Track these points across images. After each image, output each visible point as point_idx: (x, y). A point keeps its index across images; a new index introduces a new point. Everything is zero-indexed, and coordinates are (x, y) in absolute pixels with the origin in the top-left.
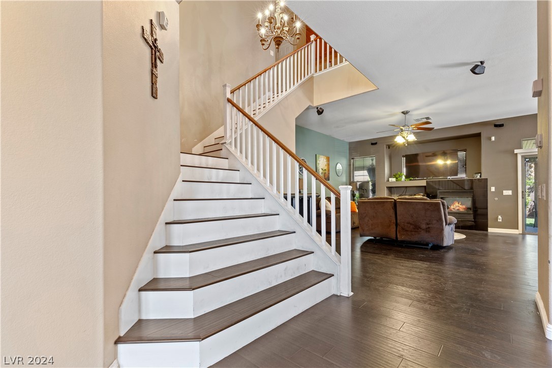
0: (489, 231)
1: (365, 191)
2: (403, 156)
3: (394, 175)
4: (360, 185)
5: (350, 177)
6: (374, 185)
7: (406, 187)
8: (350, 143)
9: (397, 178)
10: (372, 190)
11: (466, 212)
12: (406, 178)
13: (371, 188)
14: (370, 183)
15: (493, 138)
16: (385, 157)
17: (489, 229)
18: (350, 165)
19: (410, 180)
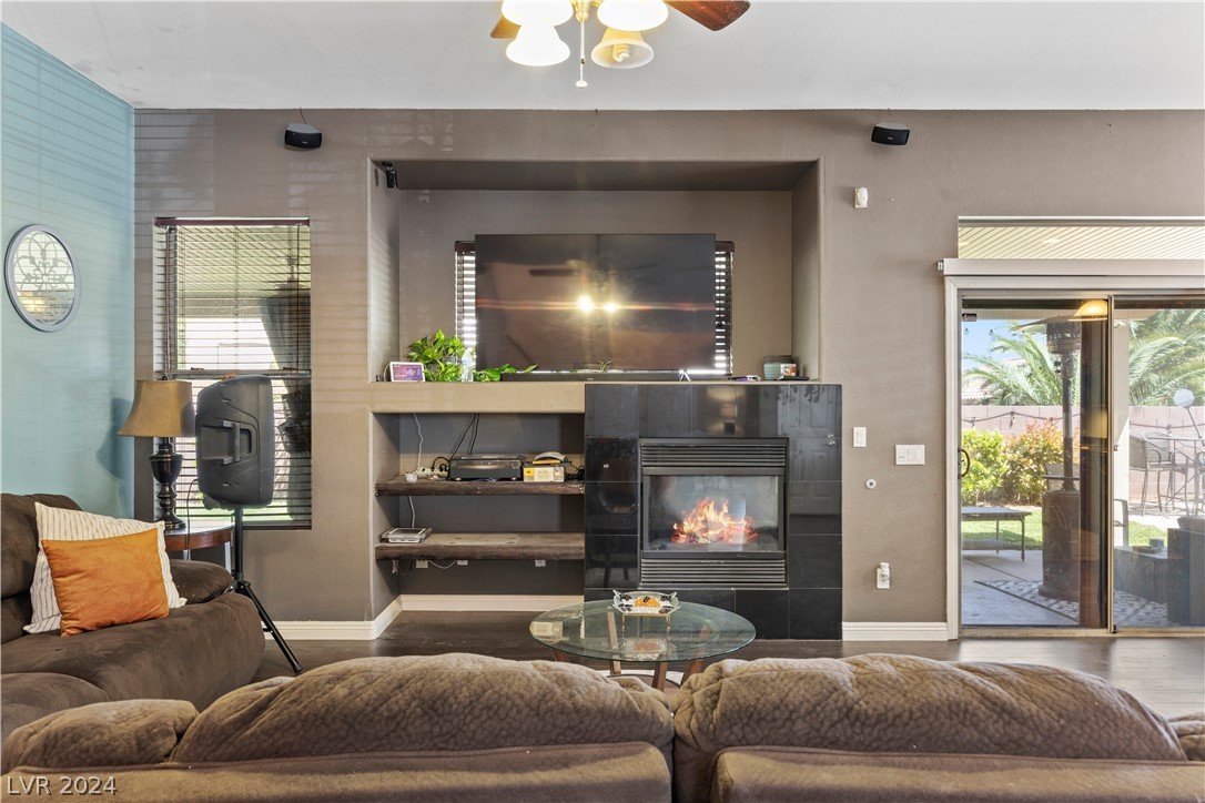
0: (846, 637)
1: (240, 440)
2: (463, 248)
3: (413, 347)
4: (206, 395)
5: (143, 342)
6: (301, 400)
7: (475, 417)
8: (148, 120)
9: (431, 363)
10: (288, 430)
11: (755, 549)
12: (482, 364)
13: (280, 414)
14: (279, 388)
15: (863, 196)
16: (370, 241)
17: (844, 624)
18: (143, 266)
19: (504, 378)
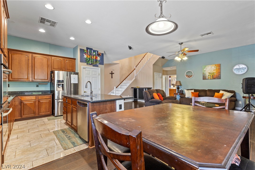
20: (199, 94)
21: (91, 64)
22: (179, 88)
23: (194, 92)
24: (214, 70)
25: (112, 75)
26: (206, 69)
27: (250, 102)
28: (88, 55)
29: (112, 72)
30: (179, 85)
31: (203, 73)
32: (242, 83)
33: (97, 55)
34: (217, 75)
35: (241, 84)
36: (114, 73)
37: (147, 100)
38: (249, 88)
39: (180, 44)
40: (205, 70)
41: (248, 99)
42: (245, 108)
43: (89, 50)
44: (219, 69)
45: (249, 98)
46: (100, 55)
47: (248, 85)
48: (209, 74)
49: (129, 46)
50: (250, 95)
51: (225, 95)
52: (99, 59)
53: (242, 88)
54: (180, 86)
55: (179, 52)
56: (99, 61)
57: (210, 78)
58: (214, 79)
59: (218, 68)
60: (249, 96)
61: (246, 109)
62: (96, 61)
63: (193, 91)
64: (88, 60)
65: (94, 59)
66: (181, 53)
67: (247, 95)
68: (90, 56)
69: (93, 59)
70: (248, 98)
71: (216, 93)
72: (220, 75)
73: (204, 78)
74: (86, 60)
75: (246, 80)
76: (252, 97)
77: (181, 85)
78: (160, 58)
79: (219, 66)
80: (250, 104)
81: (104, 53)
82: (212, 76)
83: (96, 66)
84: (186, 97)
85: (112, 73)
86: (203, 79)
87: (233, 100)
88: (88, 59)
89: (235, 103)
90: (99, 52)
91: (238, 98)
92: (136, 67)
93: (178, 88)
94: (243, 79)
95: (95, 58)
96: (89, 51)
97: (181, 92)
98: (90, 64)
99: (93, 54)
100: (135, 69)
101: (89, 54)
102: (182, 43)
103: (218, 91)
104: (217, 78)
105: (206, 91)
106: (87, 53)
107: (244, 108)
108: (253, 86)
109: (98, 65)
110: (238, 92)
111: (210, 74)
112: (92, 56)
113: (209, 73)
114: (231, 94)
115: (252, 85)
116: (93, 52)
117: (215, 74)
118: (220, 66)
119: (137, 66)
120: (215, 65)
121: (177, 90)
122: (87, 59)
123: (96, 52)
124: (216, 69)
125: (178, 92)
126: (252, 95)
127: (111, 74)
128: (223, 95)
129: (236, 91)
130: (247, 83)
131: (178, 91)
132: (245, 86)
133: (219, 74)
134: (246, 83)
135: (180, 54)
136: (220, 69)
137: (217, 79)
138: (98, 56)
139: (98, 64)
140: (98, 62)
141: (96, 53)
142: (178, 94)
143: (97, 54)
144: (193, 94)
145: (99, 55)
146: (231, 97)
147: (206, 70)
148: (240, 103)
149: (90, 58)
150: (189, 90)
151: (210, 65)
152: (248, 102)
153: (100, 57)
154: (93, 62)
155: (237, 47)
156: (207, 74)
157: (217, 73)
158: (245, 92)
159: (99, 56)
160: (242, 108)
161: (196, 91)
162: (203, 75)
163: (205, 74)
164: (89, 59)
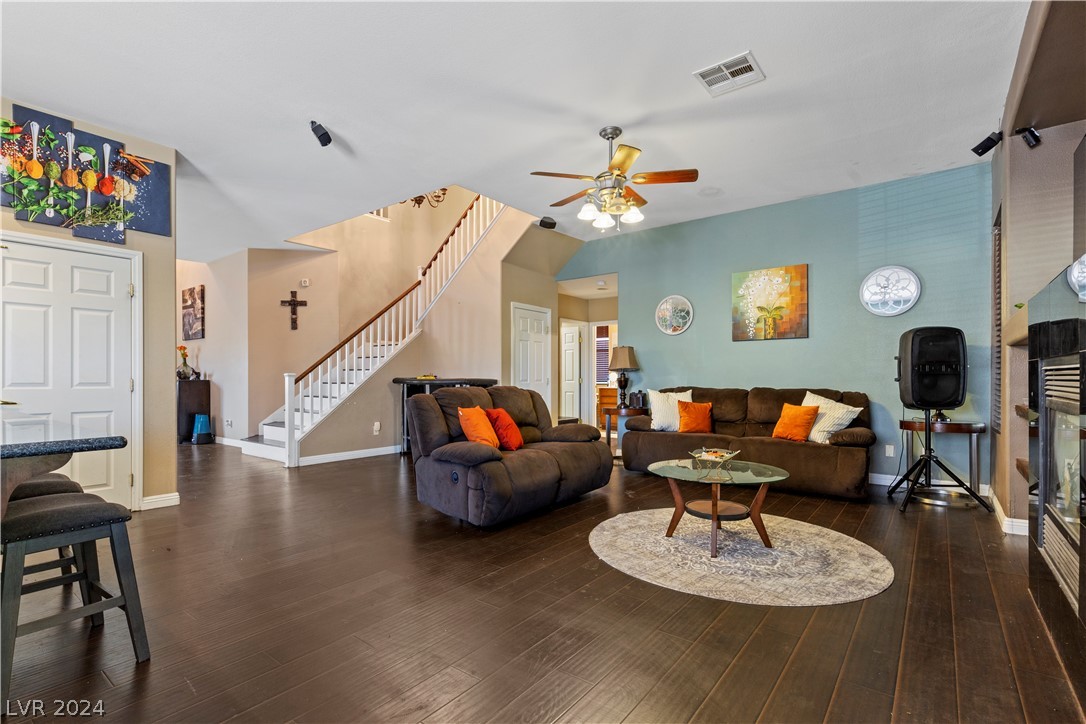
20: (715, 411)
21: (59, 222)
22: (626, 380)
23: (694, 401)
24: (781, 295)
25: (294, 312)
26: (748, 287)
27: (931, 450)
28: (30, 157)
29: (294, 294)
30: (628, 366)
31: (736, 310)
32: (897, 355)
33: (113, 170)
34: (792, 317)
35: (896, 358)
36: (304, 304)
37: (424, 448)
38: (926, 381)
39: (604, 134)
40: (743, 296)
41: (922, 434)
42: (911, 477)
43: (35, 127)
44: (801, 290)
45: (928, 428)
46: (142, 175)
47: (924, 366)
48: (759, 314)
49: (313, 122)
50: (933, 412)
51: (824, 415)
52: (131, 198)
53: (896, 380)
54: (632, 370)
55: (599, 177)
56: (129, 207)
57: (763, 333)
58: (780, 335)
59: (798, 284)
60: (927, 418)
61: (915, 482)
62: (105, 204)
63: (687, 397)
64: (25, 192)
65: (83, 193)
66: (609, 183)
67: (917, 415)
68: (45, 162)
69: (72, 189)
70: (921, 430)
71: (786, 405)
72: (805, 320)
73: (739, 334)
74: (10, 190)
75: (917, 340)
76: (938, 426)
77: (636, 368)
78: (533, 225)
79: (802, 278)
80: (930, 457)
81: (171, 161)
82: (770, 321)
83: (100, 239)
84: (655, 425)
85: (294, 304)
86: (736, 339)
87: (860, 440)
88: (25, 181)
89: (867, 452)
90: (132, 151)
91: (880, 428)
92: (424, 274)
93: (623, 383)
94: (904, 337)
95: (98, 189)
96: (41, 133)
97: (638, 404)
98: (42, 220)
99: (76, 156)
100: (419, 283)
101: (36, 154)
102: (616, 132)
103: (796, 397)
104: (795, 333)
105: (745, 394)
106: (22, 144)
107: (906, 477)
108: (946, 370)
109: (124, 233)
110: (881, 403)
111: (765, 313)
112: (64, 170)
113: (761, 309)
114: (851, 408)
115: (941, 363)
116: (77, 145)
117: (785, 313)
118: (804, 272)
119: (430, 266)
120: (787, 272)
121: (619, 391)
122: (20, 187)
123: (107, 148)
124: (791, 287)
125: (624, 403)
126: (940, 416)
127: (288, 309)
128: (814, 415)
129: (874, 398)
130: (919, 353)
131: (623, 396)
132: (913, 369)
133: (802, 316)
134: (916, 352)
135: (605, 192)
136: (805, 288)
137: (793, 336)
138: (116, 178)
139: (120, 227)
140: (120, 215)
141: (100, 155)
142: (623, 411)
143: (115, 165)
144: (688, 413)
145: (129, 170)
146: (851, 426)
147: (746, 292)
148: (890, 451)
149: (45, 183)
150: (672, 390)
151: (764, 272)
152: (921, 451)
153: (134, 182)
154: (73, 208)
155: (877, 181)
156: (752, 315)
157: (794, 307)
158: (910, 399)
159: (128, 176)
160: (899, 478)
161: (699, 394)
162: (734, 319)
163: (742, 314)
164: (34, 187)
